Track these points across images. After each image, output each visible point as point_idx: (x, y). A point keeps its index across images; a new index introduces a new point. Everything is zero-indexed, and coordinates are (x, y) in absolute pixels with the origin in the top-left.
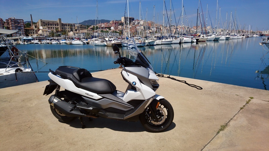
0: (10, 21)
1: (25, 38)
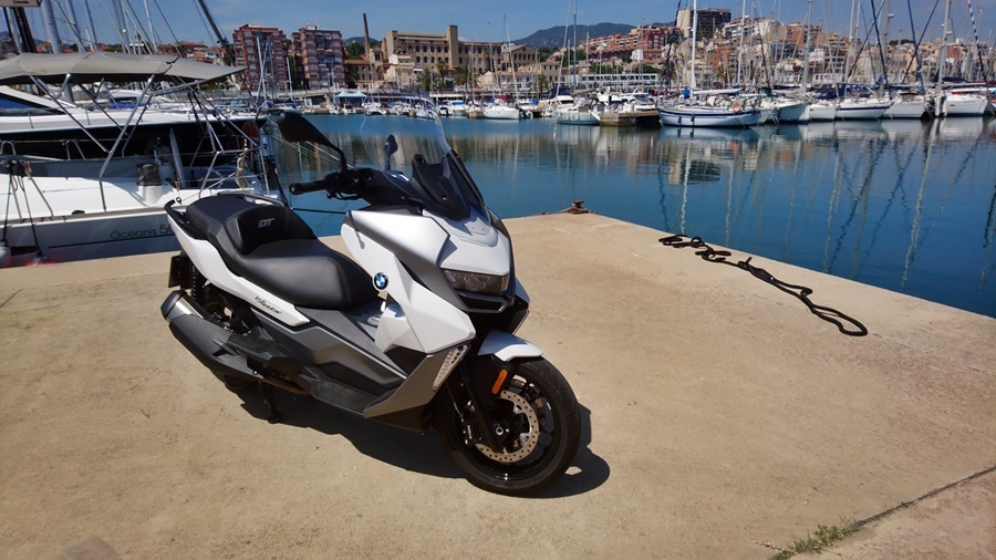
0: (303, 37)
1: (344, 93)
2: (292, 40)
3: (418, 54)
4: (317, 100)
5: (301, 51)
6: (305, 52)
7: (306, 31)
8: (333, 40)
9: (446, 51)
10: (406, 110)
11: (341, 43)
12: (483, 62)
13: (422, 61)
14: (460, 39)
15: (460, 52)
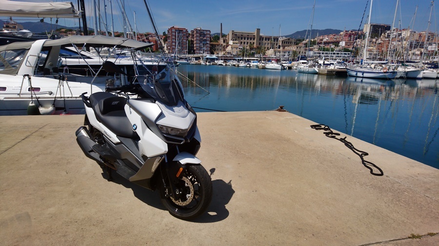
0: (195, 32)
1: (208, 56)
2: (191, 33)
3: (241, 41)
4: (197, 58)
5: (194, 38)
6: (195, 39)
7: (196, 30)
8: (207, 34)
9: (254, 39)
10: (234, 64)
11: (210, 35)
12: (269, 44)
13: (243, 43)
14: (261, 34)
15: (260, 40)
